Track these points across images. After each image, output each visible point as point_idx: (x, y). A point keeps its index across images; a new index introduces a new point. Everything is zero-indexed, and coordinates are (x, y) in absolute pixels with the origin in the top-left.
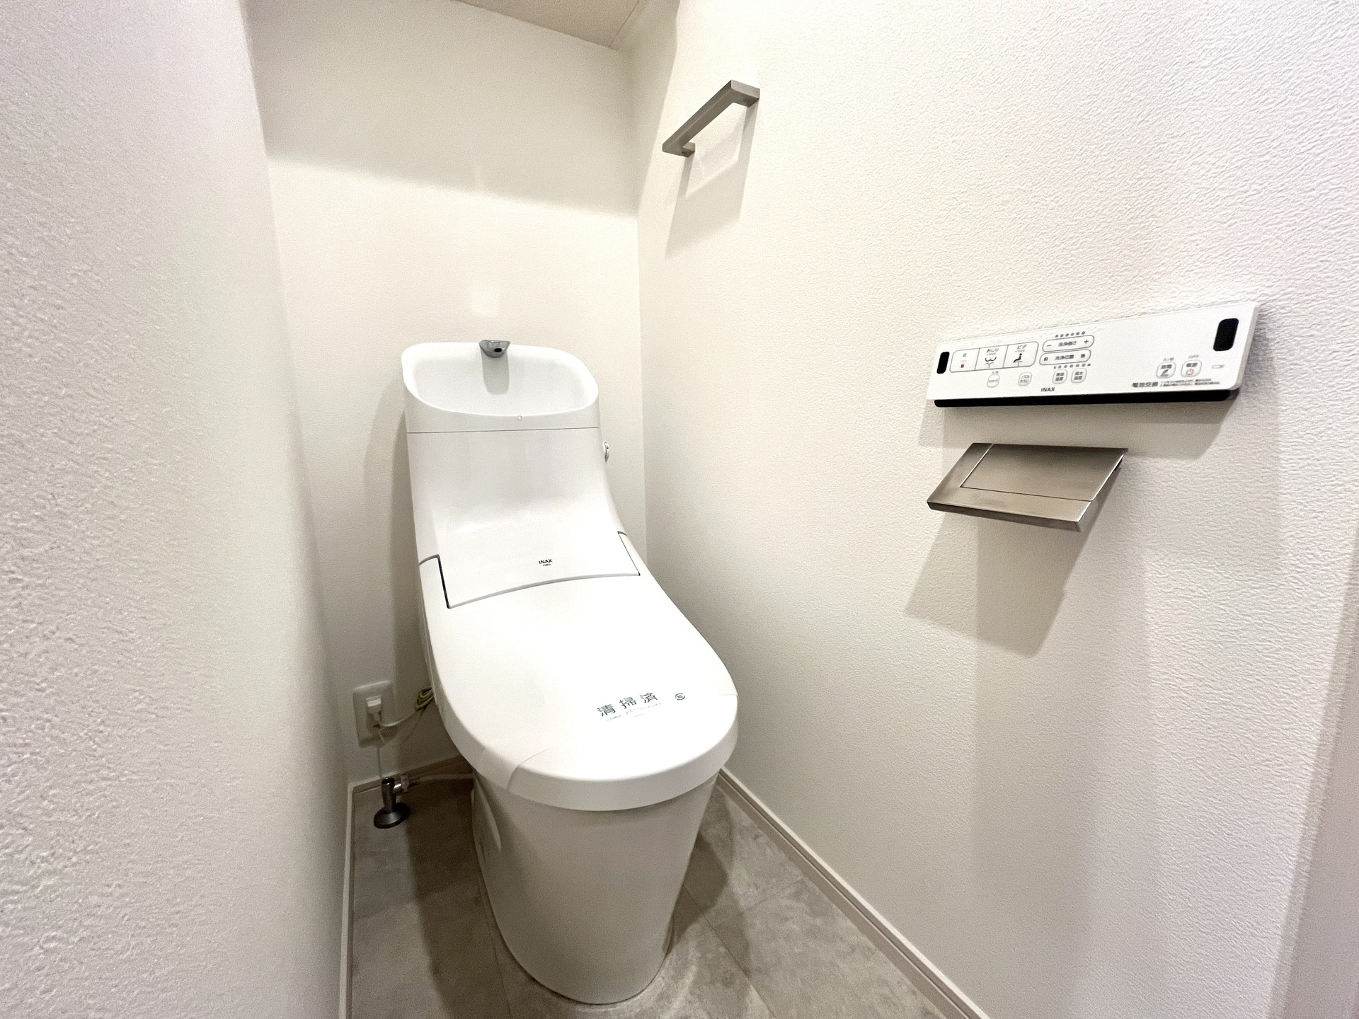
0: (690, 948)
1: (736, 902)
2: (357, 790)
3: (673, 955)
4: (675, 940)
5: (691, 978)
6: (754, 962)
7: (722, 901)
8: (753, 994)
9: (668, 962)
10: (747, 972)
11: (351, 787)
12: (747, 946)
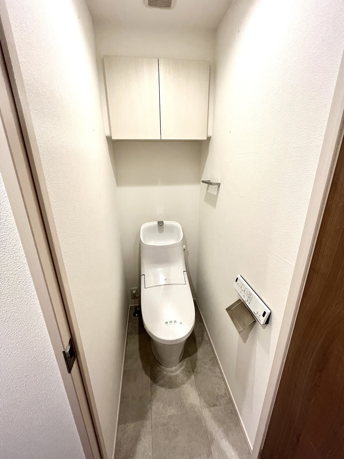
0: (184, 363)
1: (197, 357)
2: (131, 307)
3: (181, 363)
4: (182, 360)
5: (183, 369)
6: (196, 370)
7: (194, 356)
8: (193, 376)
9: (179, 364)
10: (193, 371)
11: (130, 306)
12: (195, 366)
